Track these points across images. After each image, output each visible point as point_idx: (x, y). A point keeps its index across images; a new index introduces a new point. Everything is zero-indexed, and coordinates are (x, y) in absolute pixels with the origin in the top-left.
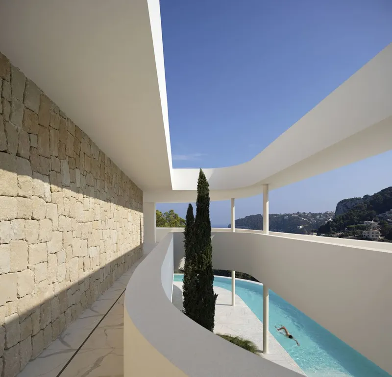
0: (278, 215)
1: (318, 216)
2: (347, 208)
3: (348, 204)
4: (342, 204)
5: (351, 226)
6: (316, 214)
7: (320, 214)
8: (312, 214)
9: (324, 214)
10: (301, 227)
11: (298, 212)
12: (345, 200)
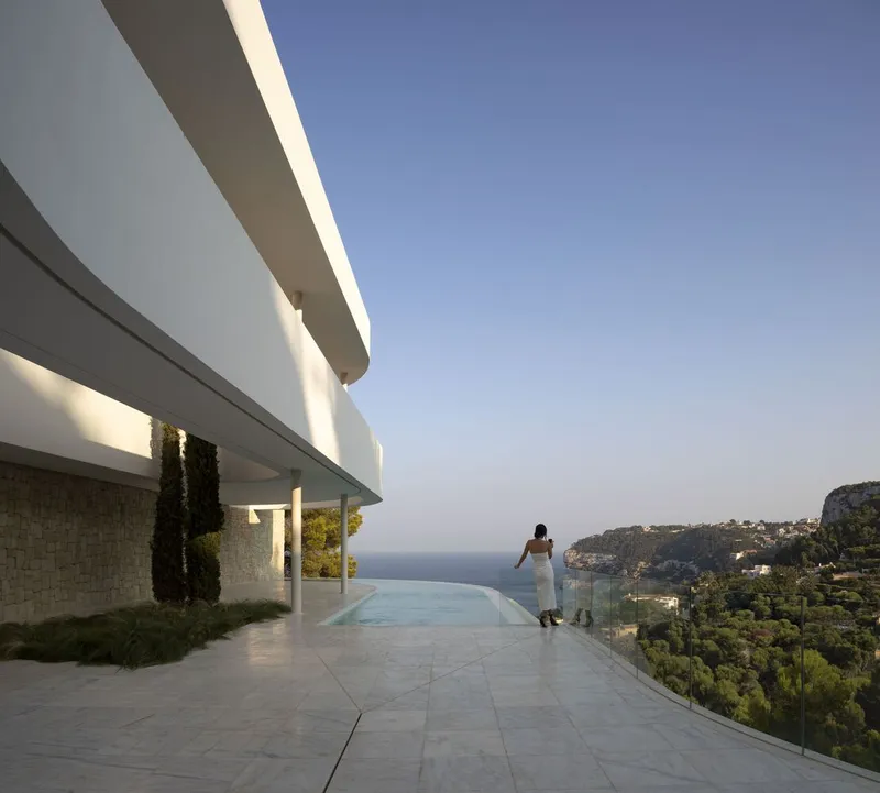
0: (684, 527)
1: (782, 531)
2: (850, 507)
3: (854, 498)
4: (838, 498)
5: (855, 549)
6: (777, 524)
7: (786, 524)
8: (766, 525)
9: (798, 524)
10: (739, 556)
11: (733, 521)
12: (844, 489)
